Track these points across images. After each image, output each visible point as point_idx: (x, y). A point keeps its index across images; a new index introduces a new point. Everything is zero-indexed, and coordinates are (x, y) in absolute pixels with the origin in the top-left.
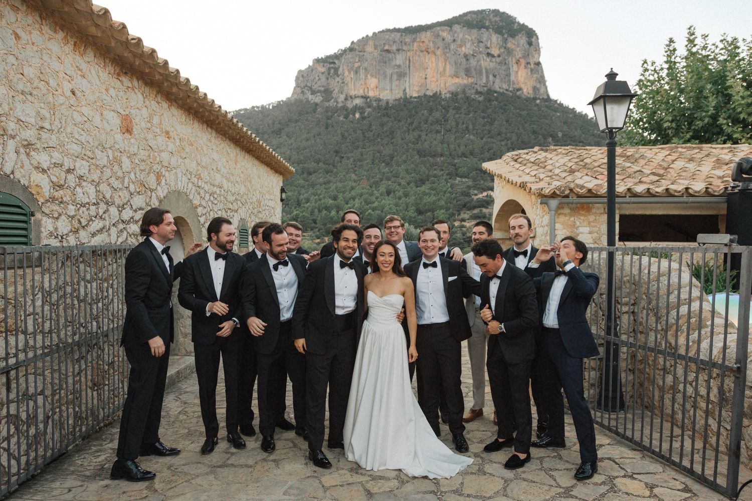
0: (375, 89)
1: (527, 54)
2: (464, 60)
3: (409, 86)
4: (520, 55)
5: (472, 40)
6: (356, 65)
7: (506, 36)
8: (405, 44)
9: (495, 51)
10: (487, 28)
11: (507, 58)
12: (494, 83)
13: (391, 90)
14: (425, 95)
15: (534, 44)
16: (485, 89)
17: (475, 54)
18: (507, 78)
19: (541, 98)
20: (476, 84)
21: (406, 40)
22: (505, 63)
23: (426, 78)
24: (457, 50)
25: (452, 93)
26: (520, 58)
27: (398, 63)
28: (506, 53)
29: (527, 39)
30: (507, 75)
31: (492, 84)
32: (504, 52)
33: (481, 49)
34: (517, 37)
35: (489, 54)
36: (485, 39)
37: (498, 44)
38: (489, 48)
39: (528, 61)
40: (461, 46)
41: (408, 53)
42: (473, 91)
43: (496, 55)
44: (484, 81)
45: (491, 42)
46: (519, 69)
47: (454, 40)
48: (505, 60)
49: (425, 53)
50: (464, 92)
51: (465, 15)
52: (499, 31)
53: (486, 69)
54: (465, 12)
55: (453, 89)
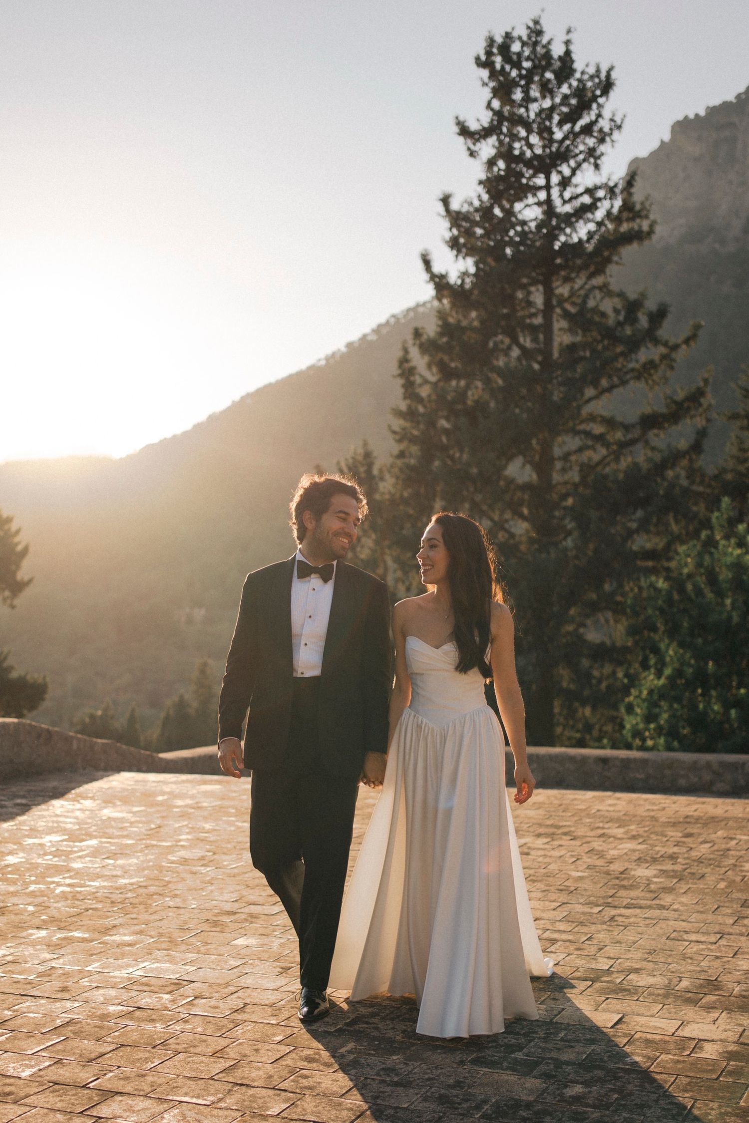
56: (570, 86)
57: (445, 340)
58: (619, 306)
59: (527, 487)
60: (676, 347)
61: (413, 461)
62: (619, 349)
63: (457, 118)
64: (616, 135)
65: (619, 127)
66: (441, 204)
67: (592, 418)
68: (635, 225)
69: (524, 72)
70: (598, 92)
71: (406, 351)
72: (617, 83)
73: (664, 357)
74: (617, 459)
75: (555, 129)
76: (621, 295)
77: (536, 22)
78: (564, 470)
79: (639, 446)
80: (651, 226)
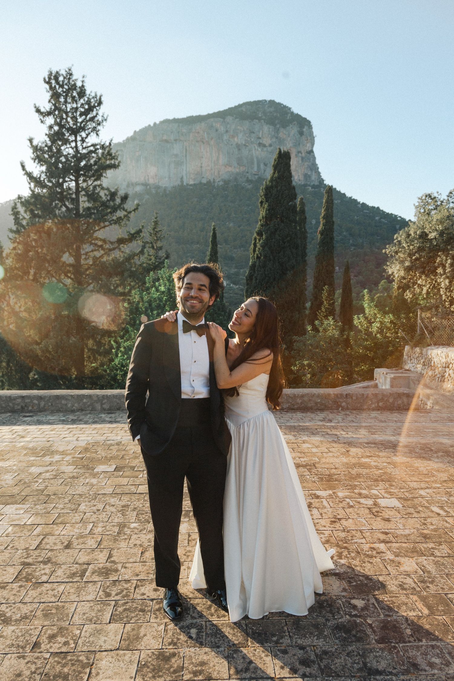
0: (155, 177)
1: (298, 143)
2: (237, 150)
3: (186, 174)
4: (291, 145)
6: (137, 154)
7: (278, 126)
8: (182, 135)
9: (267, 141)
10: (259, 119)
11: (278, 147)
12: (265, 171)
13: (169, 177)
14: (201, 183)
15: (305, 134)
16: (256, 177)
17: (247, 144)
19: (312, 184)
20: (247, 172)
21: (184, 131)
23: (201, 167)
24: (229, 140)
25: (225, 181)
26: (291, 147)
27: (175, 152)
28: (277, 143)
29: (299, 129)
31: (263, 172)
32: (275, 142)
33: (252, 140)
34: (288, 128)
36: (257, 129)
37: (270, 134)
38: (260, 138)
39: (299, 150)
40: (233, 137)
41: (185, 143)
42: (245, 179)
43: (267, 145)
44: (255, 169)
45: (262, 132)
47: (227, 131)
49: (200, 143)
50: (236, 179)
51: (240, 106)
52: (271, 121)
53: (257, 158)
54: (241, 103)
55: (226, 177)
56: (84, 100)
57: (33, 200)
58: (107, 194)
59: (70, 265)
60: (130, 212)
61: (19, 252)
62: (109, 210)
63: (35, 104)
64: (104, 123)
65: (106, 120)
66: (28, 142)
67: (97, 239)
68: (113, 162)
69: (64, 90)
70: (96, 105)
71: (16, 204)
72: (104, 103)
73: (125, 216)
74: (109, 255)
75: (78, 117)
76: (108, 189)
77: (70, 70)
78: (86, 259)
79: (117, 250)
80: (119, 162)
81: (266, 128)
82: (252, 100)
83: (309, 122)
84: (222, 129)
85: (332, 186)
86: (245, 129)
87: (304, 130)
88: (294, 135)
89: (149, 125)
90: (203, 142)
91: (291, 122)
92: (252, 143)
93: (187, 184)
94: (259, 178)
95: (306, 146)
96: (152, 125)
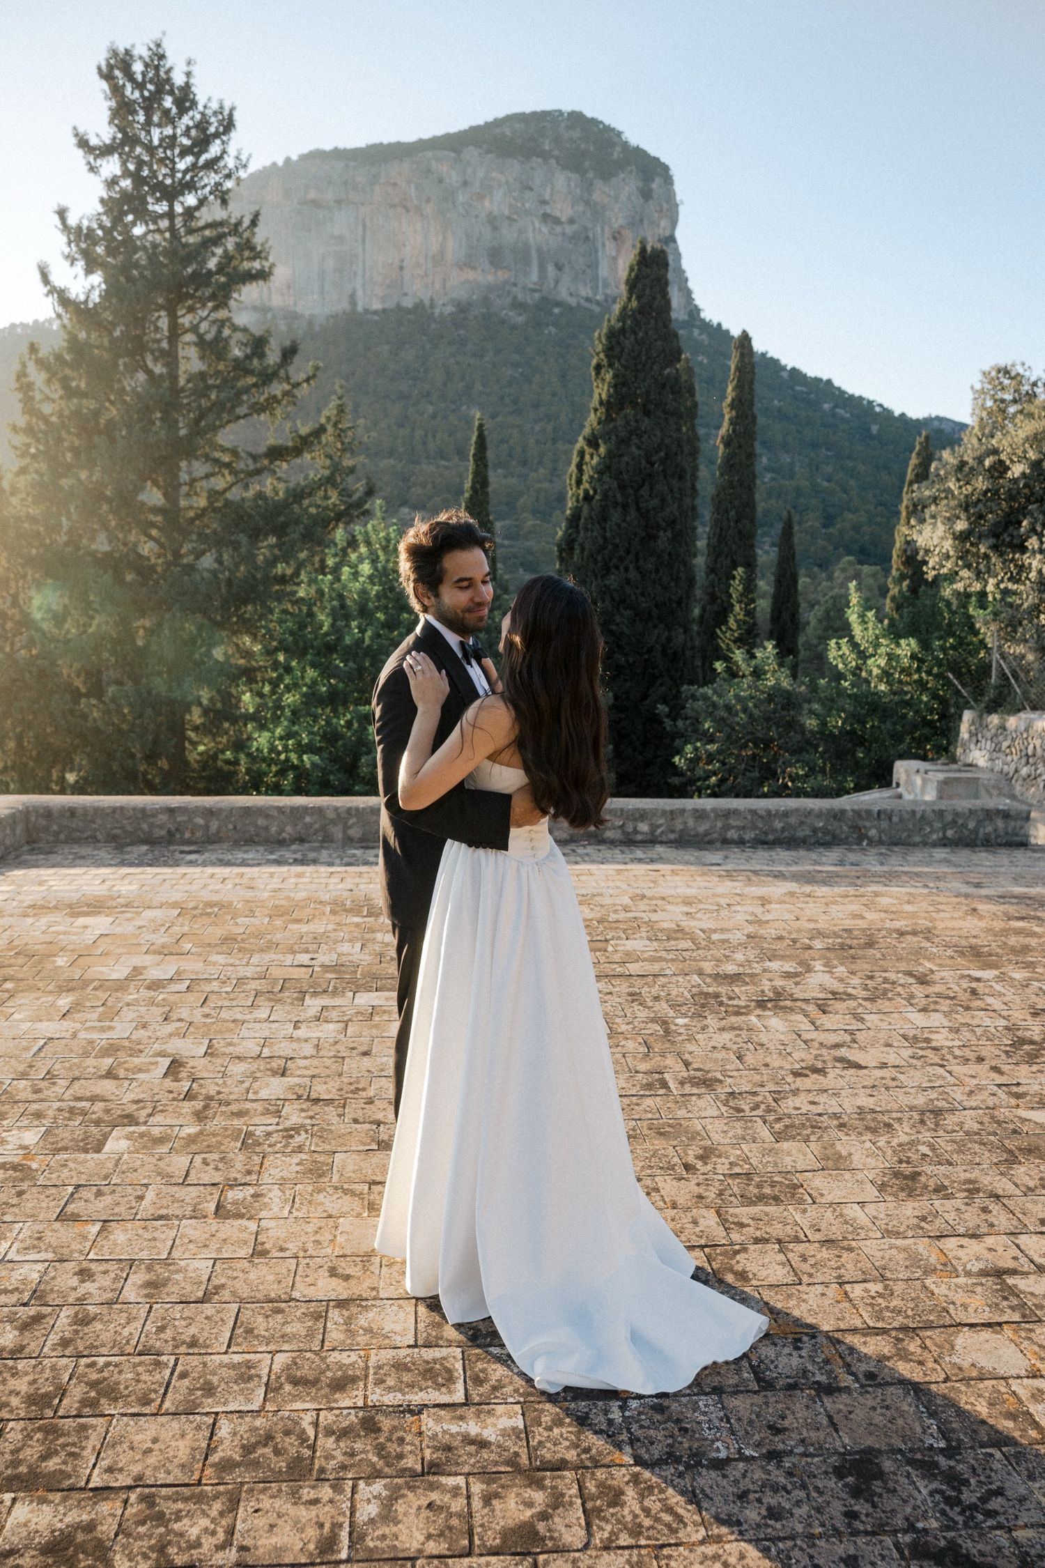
0: (285, 291)
1: (637, 218)
2: (488, 228)
3: (364, 286)
4: (621, 221)
5: (507, 183)
7: (590, 175)
8: (355, 188)
9: (562, 210)
10: (545, 156)
11: (589, 225)
12: (557, 282)
13: (322, 292)
14: (399, 308)
15: (655, 196)
16: (537, 295)
17: (515, 217)
18: (589, 271)
20: (515, 285)
21: (359, 179)
22: (587, 238)
23: (401, 268)
24: (470, 205)
25: (459, 304)
26: (621, 226)
27: (337, 232)
28: (588, 214)
29: (640, 184)
30: (589, 267)
31: (552, 286)
32: (584, 213)
33: (528, 205)
34: (614, 180)
35: (546, 217)
36: (538, 182)
37: (570, 193)
38: (545, 203)
39: (642, 234)
40: (481, 197)
41: (361, 209)
42: (508, 301)
43: (564, 219)
44: (535, 276)
45: (552, 189)
46: (618, 251)
47: (465, 184)
48: (586, 229)
49: (399, 210)
50: (486, 301)
51: (497, 123)
52: (573, 163)
53: (539, 250)
54: (501, 115)
55: (462, 294)
81: (561, 179)
82: (528, 109)
83: (666, 168)
84: (454, 178)
85: (719, 325)
86: (511, 180)
87: (654, 186)
88: (629, 199)
89: (274, 164)
90: (405, 207)
91: (621, 165)
92: (527, 213)
93: (366, 311)
94: (544, 299)
95: (658, 225)
96: (280, 163)
